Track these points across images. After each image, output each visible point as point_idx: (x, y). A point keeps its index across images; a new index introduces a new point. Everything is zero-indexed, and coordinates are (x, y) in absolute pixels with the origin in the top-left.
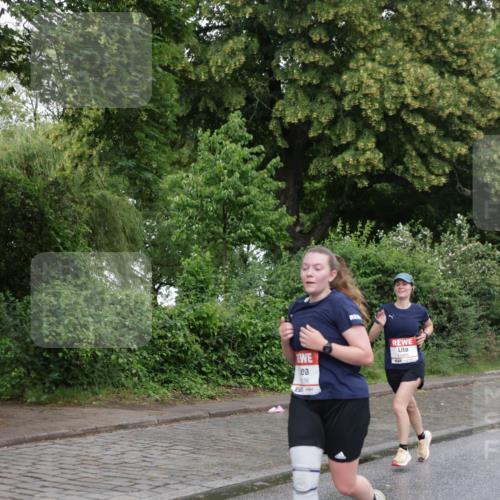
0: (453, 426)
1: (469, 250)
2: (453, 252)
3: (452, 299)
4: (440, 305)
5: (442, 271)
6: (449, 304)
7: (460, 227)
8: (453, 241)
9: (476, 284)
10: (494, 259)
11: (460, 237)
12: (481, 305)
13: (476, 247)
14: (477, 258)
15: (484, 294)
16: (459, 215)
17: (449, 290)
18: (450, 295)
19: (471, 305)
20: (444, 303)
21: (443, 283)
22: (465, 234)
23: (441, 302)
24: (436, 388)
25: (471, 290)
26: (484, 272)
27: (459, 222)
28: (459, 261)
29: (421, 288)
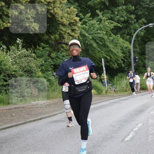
0: (18, 122)
1: (22, 53)
2: (15, 54)
3: (16, 73)
4: (11, 76)
5: (11, 62)
6: (15, 75)
7: (18, 44)
8: (15, 50)
9: (25, 67)
10: (32, 57)
11: (18, 48)
12: (28, 76)
13: (24, 52)
14: (25, 57)
15: (29, 71)
16: (18, 39)
17: (14, 69)
18: (15, 71)
19: (24, 75)
20: (13, 75)
21: (12, 67)
22: (20, 47)
23: (11, 74)
24: (11, 109)
25: (24, 69)
26: (28, 62)
27: (18, 42)
28: (18, 58)
29: (2, 69)
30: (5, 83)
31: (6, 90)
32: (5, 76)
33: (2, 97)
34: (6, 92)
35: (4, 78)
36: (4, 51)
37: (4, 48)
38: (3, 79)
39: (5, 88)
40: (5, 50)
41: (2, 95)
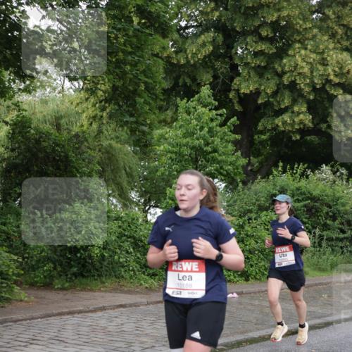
29: (339, 211)
30: (342, 236)
31: (342, 248)
32: (342, 224)
33: (335, 259)
34: (343, 252)
35: (340, 226)
36: (342, 179)
37: (342, 174)
38: (339, 228)
39: (340, 244)
40: (345, 177)
41: (335, 256)
